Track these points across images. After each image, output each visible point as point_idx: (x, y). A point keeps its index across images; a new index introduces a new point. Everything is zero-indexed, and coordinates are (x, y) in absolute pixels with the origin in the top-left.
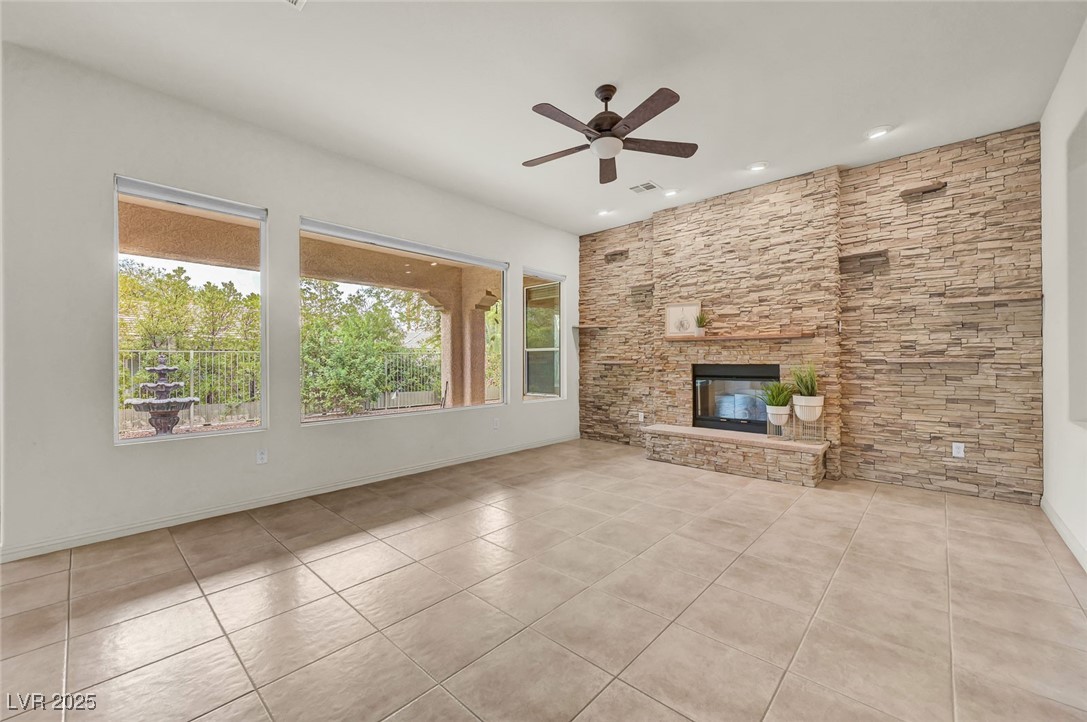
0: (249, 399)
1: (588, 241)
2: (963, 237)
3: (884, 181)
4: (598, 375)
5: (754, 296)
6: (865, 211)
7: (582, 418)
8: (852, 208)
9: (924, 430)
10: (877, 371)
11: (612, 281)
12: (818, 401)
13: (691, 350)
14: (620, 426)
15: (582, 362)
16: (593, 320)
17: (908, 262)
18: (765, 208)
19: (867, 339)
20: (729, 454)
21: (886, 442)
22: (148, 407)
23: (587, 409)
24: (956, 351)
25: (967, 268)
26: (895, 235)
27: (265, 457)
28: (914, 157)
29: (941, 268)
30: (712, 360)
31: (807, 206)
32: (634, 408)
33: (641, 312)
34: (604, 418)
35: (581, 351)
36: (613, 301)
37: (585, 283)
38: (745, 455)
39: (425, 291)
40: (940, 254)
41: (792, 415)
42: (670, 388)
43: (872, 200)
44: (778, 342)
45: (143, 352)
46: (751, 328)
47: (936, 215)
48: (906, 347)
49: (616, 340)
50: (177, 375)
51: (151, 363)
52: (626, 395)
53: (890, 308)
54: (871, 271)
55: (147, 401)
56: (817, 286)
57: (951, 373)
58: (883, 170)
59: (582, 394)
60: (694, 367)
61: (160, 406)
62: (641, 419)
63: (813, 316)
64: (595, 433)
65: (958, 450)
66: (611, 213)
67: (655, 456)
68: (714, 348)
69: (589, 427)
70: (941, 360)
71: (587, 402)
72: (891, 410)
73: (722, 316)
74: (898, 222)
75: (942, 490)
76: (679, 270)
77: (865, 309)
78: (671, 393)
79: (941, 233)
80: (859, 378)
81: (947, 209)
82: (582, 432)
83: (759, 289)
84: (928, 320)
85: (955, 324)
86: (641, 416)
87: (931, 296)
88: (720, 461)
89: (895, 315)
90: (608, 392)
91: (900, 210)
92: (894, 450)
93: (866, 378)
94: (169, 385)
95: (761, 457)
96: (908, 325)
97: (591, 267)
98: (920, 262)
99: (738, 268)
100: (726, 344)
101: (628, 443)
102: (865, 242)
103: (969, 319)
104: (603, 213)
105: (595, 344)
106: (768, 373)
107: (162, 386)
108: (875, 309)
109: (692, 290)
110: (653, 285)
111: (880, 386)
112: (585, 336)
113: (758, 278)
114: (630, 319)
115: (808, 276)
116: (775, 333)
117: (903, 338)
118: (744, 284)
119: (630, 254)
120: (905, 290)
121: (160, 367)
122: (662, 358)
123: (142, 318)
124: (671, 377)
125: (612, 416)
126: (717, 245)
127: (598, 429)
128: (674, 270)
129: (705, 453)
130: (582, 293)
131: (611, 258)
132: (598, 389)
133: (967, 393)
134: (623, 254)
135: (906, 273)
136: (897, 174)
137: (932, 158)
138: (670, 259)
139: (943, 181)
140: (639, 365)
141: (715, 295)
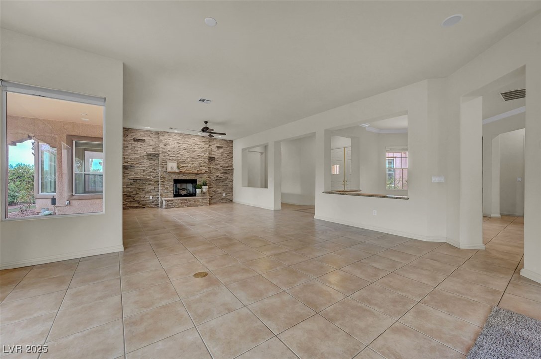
2: (225, 157)
4: (129, 184)
5: (191, 162)
9: (220, 192)
10: (213, 181)
11: (137, 149)
12: (207, 187)
13: (173, 175)
14: (141, 202)
16: (126, 162)
17: (217, 159)
18: (194, 141)
20: (191, 202)
21: (214, 195)
24: (224, 177)
25: (225, 162)
26: (216, 154)
29: (222, 162)
30: (180, 178)
31: (203, 144)
32: (147, 195)
33: (151, 162)
34: (132, 200)
36: (137, 156)
37: (125, 147)
38: (195, 201)
40: (222, 159)
41: (202, 191)
42: (166, 187)
44: (197, 174)
46: (190, 170)
47: (221, 152)
48: (217, 176)
49: (139, 171)
52: (144, 190)
53: (215, 168)
54: (212, 160)
56: (205, 162)
57: (223, 181)
60: (174, 180)
63: (204, 169)
65: (224, 195)
68: (181, 175)
70: (222, 179)
72: (215, 189)
73: (183, 167)
74: (216, 152)
75: (222, 203)
76: (169, 151)
77: (211, 168)
78: (167, 188)
79: (222, 155)
81: (223, 151)
83: (192, 161)
84: (220, 171)
85: (224, 172)
86: (151, 197)
87: (221, 166)
88: (188, 204)
89: (215, 170)
90: (135, 190)
91: (217, 149)
92: (215, 196)
95: (198, 201)
96: (217, 172)
98: (219, 160)
99: (187, 155)
100: (184, 174)
101: (145, 208)
102: (212, 154)
105: (128, 172)
106: (193, 182)
108: (213, 168)
109: (174, 158)
110: (158, 154)
111: (213, 184)
112: (126, 169)
113: (192, 158)
114: (146, 164)
115: (203, 159)
116: (196, 172)
117: (217, 174)
118: (189, 159)
119: (146, 141)
120: (217, 165)
124: (166, 184)
125: (137, 199)
126: (181, 147)
128: (167, 151)
129: (184, 203)
132: (130, 189)
134: (143, 140)
135: (217, 162)
136: (216, 142)
138: (166, 147)
140: (150, 180)
141: (180, 161)
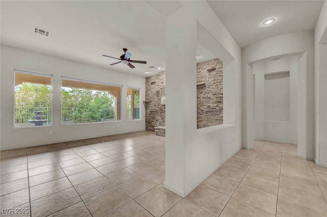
0: (64, 120)
1: (147, 78)
2: (218, 81)
3: (205, 67)
4: (149, 114)
6: (201, 74)
7: (146, 125)
8: (199, 73)
10: (203, 113)
11: (152, 89)
14: (154, 127)
15: (146, 110)
16: (148, 99)
17: (209, 86)
19: (202, 105)
22: (34, 122)
23: (147, 123)
24: (217, 108)
25: (219, 88)
26: (207, 80)
27: (52, 132)
28: (210, 61)
29: (215, 88)
32: (157, 122)
33: (158, 98)
35: (146, 108)
36: (152, 94)
37: (147, 90)
39: (109, 91)
40: (214, 85)
42: (163, 117)
43: (203, 71)
45: (34, 107)
47: (214, 75)
48: (209, 107)
49: (153, 105)
50: (43, 114)
51: (36, 110)
52: (155, 119)
53: (205, 98)
54: (202, 89)
55: (34, 120)
57: (217, 113)
58: (205, 64)
59: (146, 119)
61: (37, 122)
62: (158, 125)
64: (149, 129)
66: (148, 73)
67: (157, 135)
69: (147, 127)
70: (214, 110)
71: (147, 121)
72: (206, 122)
74: (207, 77)
77: (201, 98)
79: (215, 80)
80: (200, 114)
81: (216, 74)
82: (146, 129)
84: (212, 100)
85: (217, 101)
86: (158, 124)
87: (213, 95)
89: (206, 99)
90: (151, 118)
91: (208, 74)
93: (201, 115)
94: (40, 116)
96: (209, 102)
97: (148, 86)
98: (211, 87)
102: (201, 81)
103: (219, 101)
104: (146, 73)
105: (149, 106)
107: (38, 116)
108: (203, 98)
110: (159, 91)
111: (204, 116)
112: (147, 104)
114: (156, 99)
117: (208, 105)
119: (156, 83)
120: (208, 93)
121: (38, 112)
122: (161, 109)
123: (34, 98)
124: (163, 114)
125: (152, 125)
127: (149, 128)
128: (163, 87)
130: (146, 92)
131: (152, 83)
132: (149, 118)
133: (219, 118)
134: (154, 82)
135: (208, 89)
136: (207, 65)
137: (213, 62)
138: (163, 84)
139: (215, 67)
140: (158, 111)
